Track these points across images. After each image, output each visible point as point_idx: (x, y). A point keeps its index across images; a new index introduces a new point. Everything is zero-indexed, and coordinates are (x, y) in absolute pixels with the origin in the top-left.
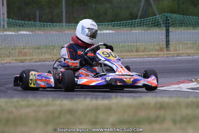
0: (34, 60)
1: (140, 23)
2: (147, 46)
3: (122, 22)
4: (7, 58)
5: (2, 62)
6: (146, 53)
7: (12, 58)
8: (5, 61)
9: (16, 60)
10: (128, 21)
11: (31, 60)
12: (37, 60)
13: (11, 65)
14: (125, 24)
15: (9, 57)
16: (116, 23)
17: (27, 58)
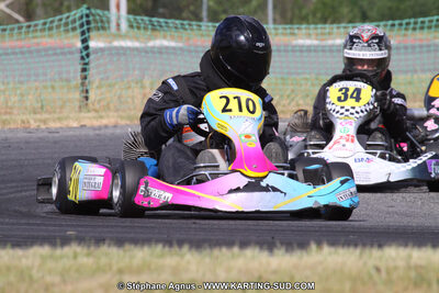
3: (404, 22)
4: (111, 114)
5: (96, 123)
7: (121, 113)
8: (105, 122)
10: (420, 20)
13: (118, 131)
14: (412, 26)
15: (117, 110)
16: (397, 22)
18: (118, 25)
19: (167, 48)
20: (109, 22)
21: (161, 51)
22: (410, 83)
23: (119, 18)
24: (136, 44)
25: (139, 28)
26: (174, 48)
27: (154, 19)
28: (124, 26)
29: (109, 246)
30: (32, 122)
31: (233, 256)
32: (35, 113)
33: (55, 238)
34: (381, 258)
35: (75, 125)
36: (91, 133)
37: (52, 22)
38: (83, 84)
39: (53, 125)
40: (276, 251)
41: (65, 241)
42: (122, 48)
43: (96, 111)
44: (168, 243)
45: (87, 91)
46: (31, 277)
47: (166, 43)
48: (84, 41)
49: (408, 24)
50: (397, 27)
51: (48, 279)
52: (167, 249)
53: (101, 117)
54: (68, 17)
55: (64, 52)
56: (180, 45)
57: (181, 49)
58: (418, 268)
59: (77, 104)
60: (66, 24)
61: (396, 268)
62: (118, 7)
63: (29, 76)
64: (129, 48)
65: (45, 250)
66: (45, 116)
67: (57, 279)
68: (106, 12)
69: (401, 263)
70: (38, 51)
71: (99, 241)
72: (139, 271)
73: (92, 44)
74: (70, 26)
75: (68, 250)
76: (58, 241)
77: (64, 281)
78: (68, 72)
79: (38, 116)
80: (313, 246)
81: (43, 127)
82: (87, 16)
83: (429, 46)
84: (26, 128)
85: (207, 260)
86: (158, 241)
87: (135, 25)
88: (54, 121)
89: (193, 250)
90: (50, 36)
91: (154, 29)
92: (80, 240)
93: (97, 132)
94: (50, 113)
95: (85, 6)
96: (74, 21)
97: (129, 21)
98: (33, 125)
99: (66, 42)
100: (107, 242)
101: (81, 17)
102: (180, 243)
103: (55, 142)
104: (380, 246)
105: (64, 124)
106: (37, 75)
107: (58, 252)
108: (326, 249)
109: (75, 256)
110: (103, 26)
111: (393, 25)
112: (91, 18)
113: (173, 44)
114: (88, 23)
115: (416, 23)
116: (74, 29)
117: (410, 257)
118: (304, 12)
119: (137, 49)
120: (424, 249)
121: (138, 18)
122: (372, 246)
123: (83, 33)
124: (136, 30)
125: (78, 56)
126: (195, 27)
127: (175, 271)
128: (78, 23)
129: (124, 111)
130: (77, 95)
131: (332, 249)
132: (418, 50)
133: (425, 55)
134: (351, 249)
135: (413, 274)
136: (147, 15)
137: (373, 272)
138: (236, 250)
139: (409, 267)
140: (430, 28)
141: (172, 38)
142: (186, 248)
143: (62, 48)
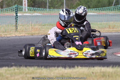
0: (40, 34)
1: (114, 9)
2: (116, 24)
3: (99, 9)
4: (23, 33)
5: (19, 35)
6: (114, 30)
7: (26, 32)
8: (22, 35)
9: (29, 34)
11: (38, 34)
12: (42, 34)
14: (101, 10)
15: (25, 32)
16: (97, 9)
17: (36, 32)
18: (25, 10)
19: (38, 15)
20: (23, 9)
21: (36, 16)
22: (101, 24)
23: (25, 8)
24: (30, 15)
25: (30, 10)
26: (39, 16)
27: (34, 8)
28: (27, 10)
29: (23, 67)
30: (3, 35)
31: (55, 70)
32: (4, 32)
33: (9, 65)
34: (94, 70)
35: (14, 36)
36: (18, 38)
37: (8, 9)
38: (16, 25)
39: (8, 36)
40: (66, 68)
41: (12, 66)
42: (26, 15)
43: (20, 32)
44: (38, 66)
45: (17, 27)
46: (3, 75)
47: (37, 14)
48: (16, 14)
49: (100, 9)
50: (97, 10)
51: (7, 76)
52: (38, 68)
53: (21, 34)
54: (12, 8)
55: (11, 17)
56: (41, 15)
57: (41, 16)
58: (103, 72)
59: (15, 30)
60: (12, 9)
61: (98, 72)
62: (25, 5)
63: (2, 23)
64: (28, 16)
65: (6, 68)
66: (6, 33)
67: (9, 76)
68: (22, 6)
69: (99, 71)
70: (4, 16)
71: (20, 66)
72: (31, 73)
73: (18, 14)
74: (13, 10)
75: (12, 68)
76: (10, 66)
77: (11, 76)
78: (12, 22)
79: (4, 33)
80: (76, 67)
81: (6, 36)
82: (17, 7)
83: (106, 15)
84: (1, 37)
85: (49, 70)
86: (36, 66)
87: (29, 9)
88: (8, 34)
89: (45, 68)
90: (7, 13)
91: (34, 11)
92: (16, 65)
93: (20, 37)
94: (8, 32)
95: (16, 5)
96: (14, 9)
97: (28, 9)
98: (3, 36)
99: (11, 14)
100: (22, 66)
101: (16, 8)
102: (42, 66)
103: (9, 40)
104: (93, 67)
105: (11, 35)
106: (4, 23)
107: (10, 69)
108: (80, 68)
109: (14, 70)
110: (21, 10)
111: (96, 9)
112: (18, 8)
113: (39, 14)
114: (17, 9)
115: (102, 9)
116: (14, 11)
117: (101, 69)
118: (73, 6)
119: (30, 16)
120: (105, 67)
121: (30, 8)
122: (91, 66)
123: (16, 12)
124: (30, 11)
125: (15, 18)
126: (45, 10)
127: (40, 73)
128: (15, 9)
129: (27, 32)
130: (14, 28)
131: (81, 68)
132: (103, 16)
133: (105, 17)
134: (86, 68)
135: (102, 74)
136: (32, 7)
137: (92, 73)
138: (56, 68)
139: (101, 72)
140: (106, 10)
141: (39, 13)
142: (43, 67)
143: (10, 16)
